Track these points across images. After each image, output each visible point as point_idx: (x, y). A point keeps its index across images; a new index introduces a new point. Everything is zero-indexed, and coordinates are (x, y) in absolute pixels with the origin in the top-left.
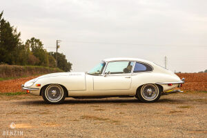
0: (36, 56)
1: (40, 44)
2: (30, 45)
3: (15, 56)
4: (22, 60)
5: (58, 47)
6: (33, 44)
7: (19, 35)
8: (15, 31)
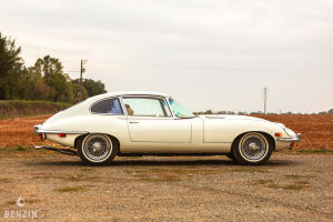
0: (51, 84)
1: (59, 67)
2: (42, 66)
3: (9, 84)
4: (23, 90)
5: (82, 71)
6: (46, 67)
7: (19, 51)
8: (13, 44)
